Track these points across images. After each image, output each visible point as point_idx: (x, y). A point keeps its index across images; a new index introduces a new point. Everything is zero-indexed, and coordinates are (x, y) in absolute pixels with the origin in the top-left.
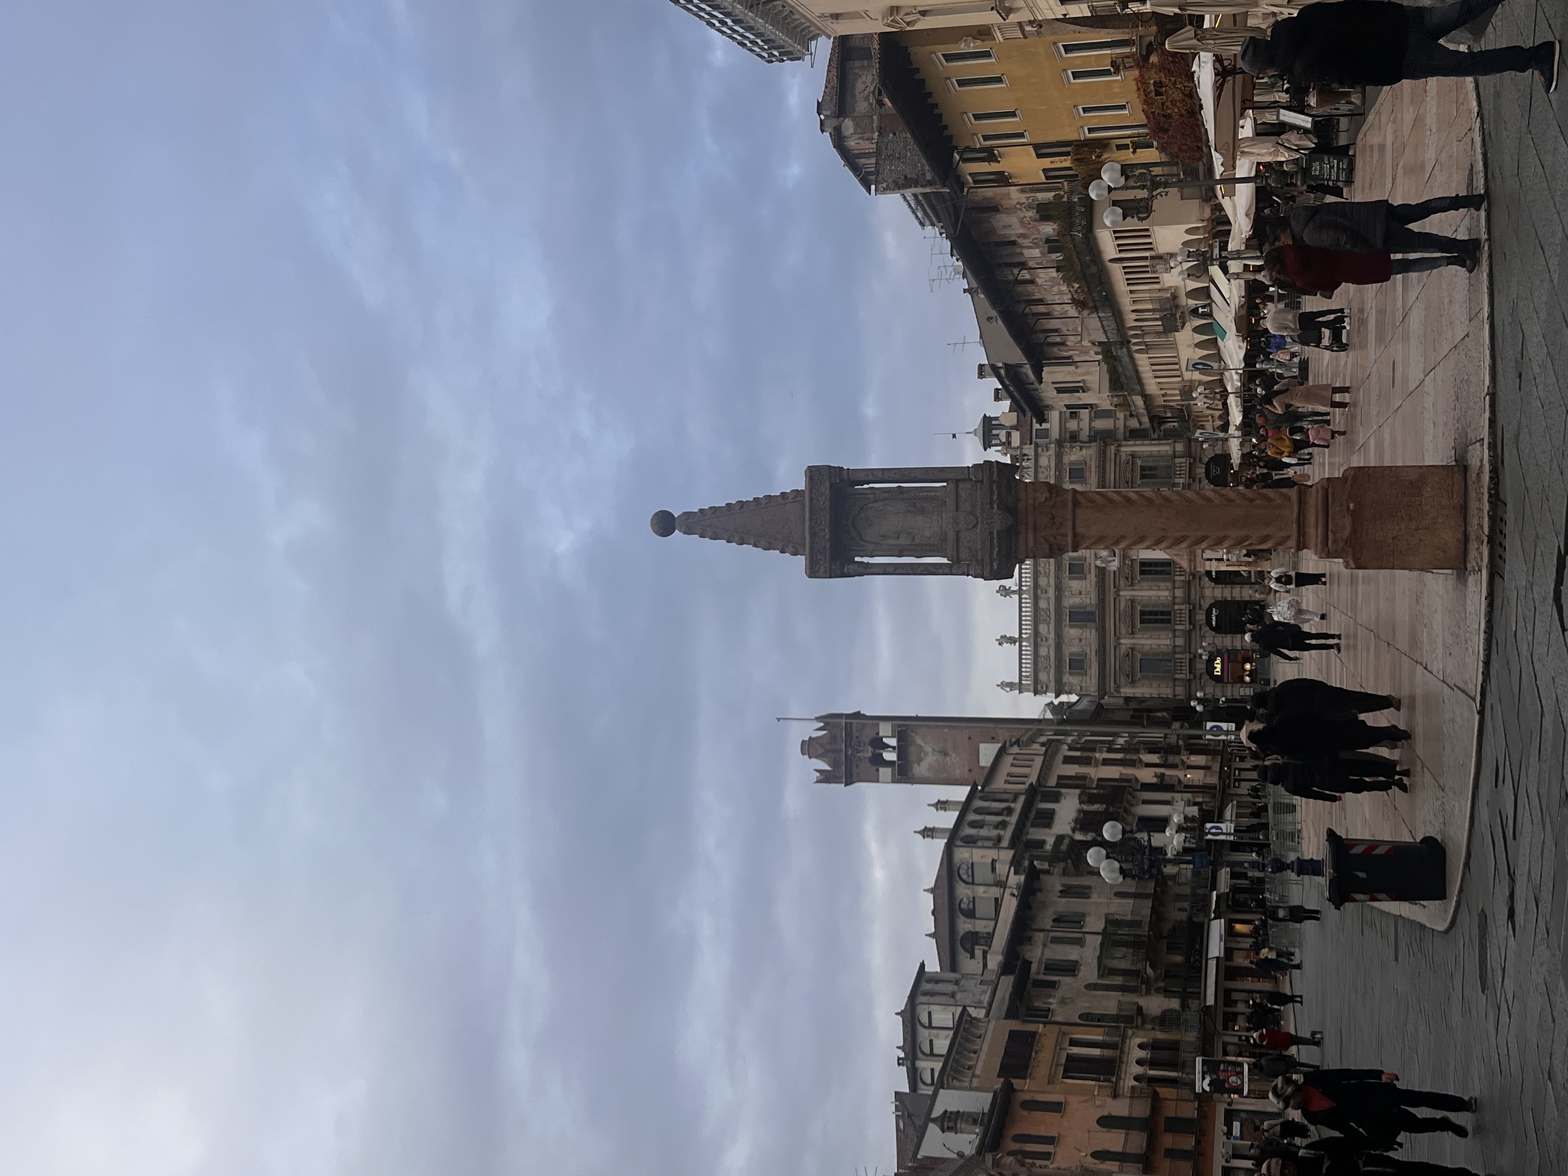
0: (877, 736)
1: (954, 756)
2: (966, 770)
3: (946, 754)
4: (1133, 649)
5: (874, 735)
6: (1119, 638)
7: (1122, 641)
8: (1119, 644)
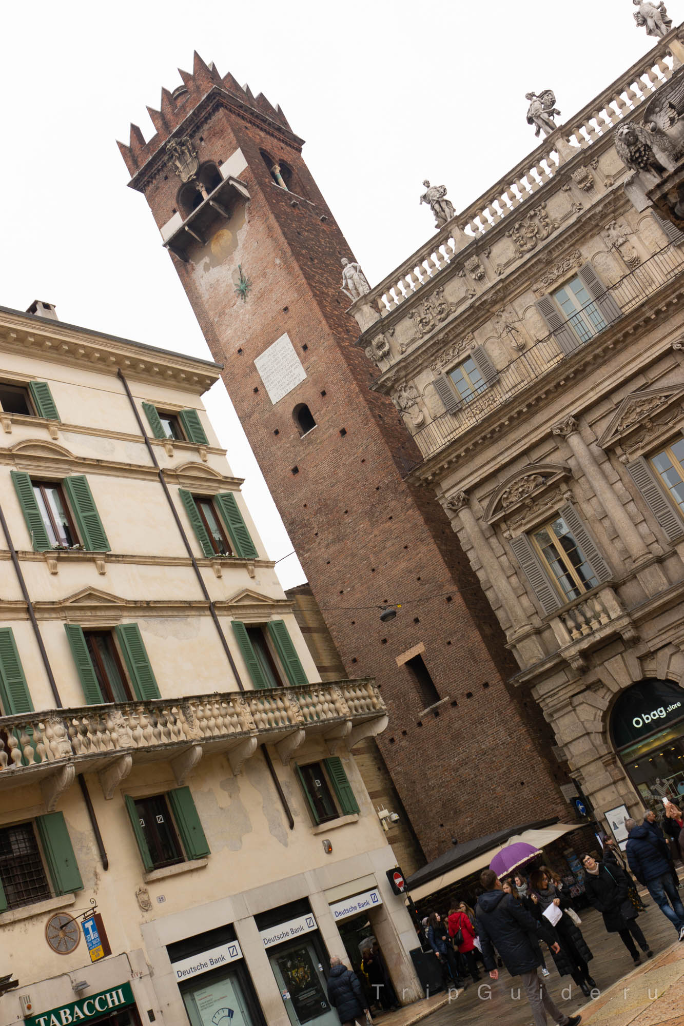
0: (217, 164)
1: (248, 307)
2: (237, 346)
3: (243, 293)
4: (568, 478)
5: (216, 159)
6: (576, 428)
7: (574, 441)
8: (563, 438)
